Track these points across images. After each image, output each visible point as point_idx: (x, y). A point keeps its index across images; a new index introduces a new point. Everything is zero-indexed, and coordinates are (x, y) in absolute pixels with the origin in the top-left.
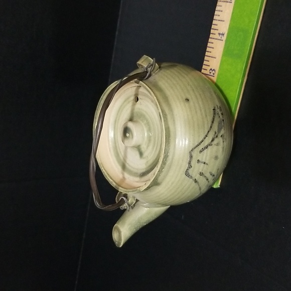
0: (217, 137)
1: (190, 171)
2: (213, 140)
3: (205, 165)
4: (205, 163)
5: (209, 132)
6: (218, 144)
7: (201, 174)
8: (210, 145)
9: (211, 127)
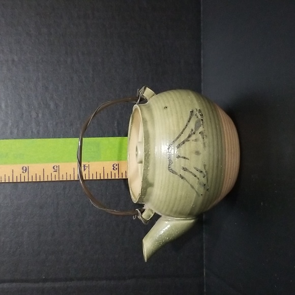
0: (194, 133)
1: (172, 167)
2: (189, 136)
3: (187, 160)
4: (185, 158)
5: (184, 129)
6: (196, 140)
7: (185, 169)
8: (187, 140)
9: (187, 125)
